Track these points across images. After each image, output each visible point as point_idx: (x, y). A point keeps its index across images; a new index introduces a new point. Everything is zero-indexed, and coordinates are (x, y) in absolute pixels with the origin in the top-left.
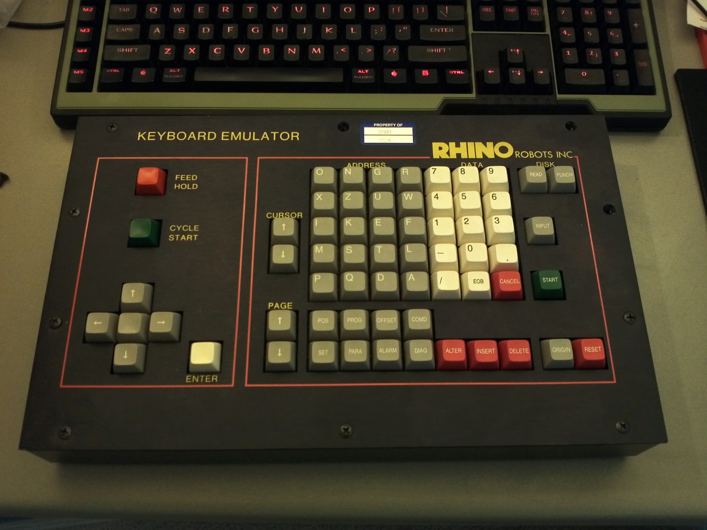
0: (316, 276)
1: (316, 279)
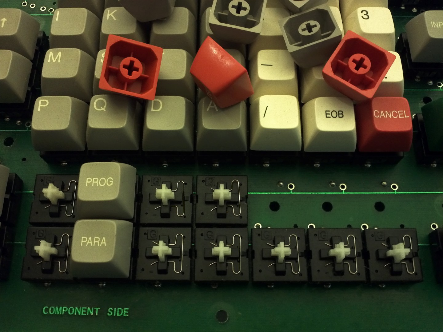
0: (40, 101)
1: (40, 105)
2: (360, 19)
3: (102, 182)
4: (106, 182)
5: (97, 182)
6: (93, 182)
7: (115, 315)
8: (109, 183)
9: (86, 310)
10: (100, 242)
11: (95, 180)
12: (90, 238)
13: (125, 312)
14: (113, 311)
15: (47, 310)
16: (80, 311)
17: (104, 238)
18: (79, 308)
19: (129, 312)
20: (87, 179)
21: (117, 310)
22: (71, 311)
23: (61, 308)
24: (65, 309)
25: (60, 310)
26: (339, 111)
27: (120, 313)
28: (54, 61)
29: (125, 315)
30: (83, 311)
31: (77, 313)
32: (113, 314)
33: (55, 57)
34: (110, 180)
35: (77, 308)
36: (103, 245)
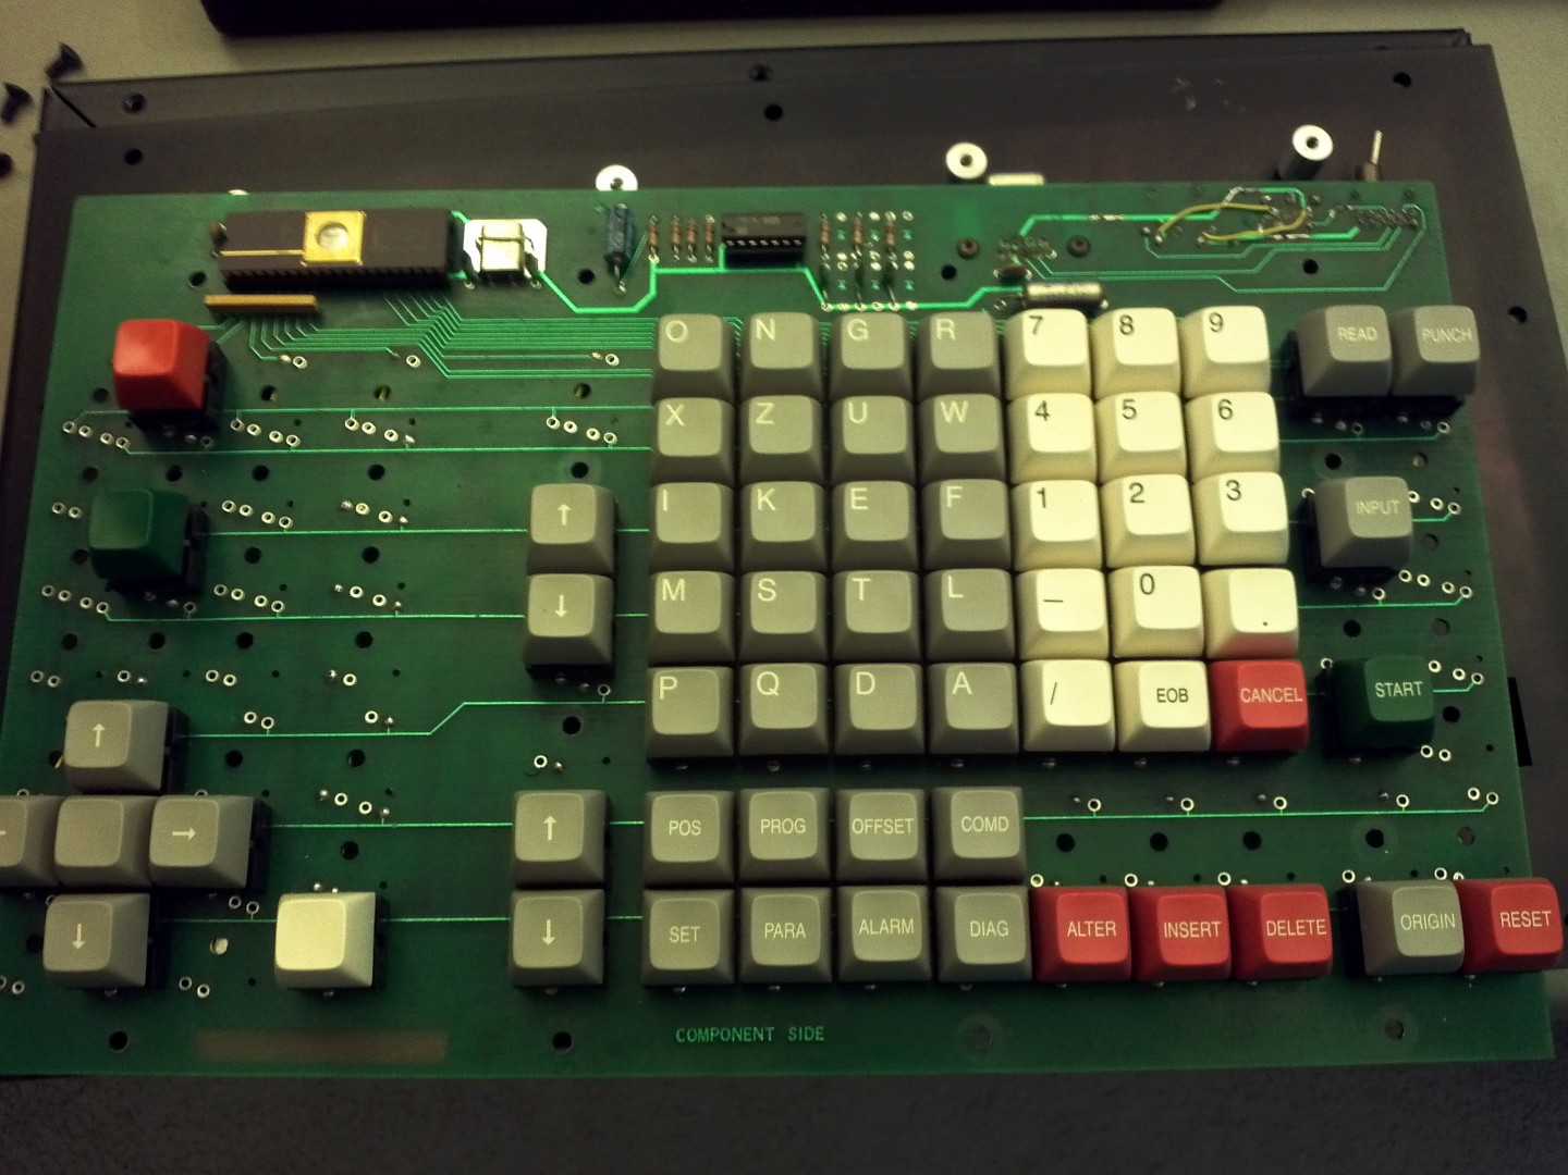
0: (663, 677)
1: (663, 688)
2: (1225, 501)
3: (788, 826)
4: (794, 826)
5: (778, 826)
6: (773, 827)
7: (800, 1038)
8: (801, 829)
9: (752, 1032)
10: (795, 931)
11: (776, 823)
12: (778, 925)
13: (817, 1033)
14: (797, 1033)
15: (683, 1035)
16: (741, 1035)
17: (801, 925)
18: (738, 1030)
19: (825, 1033)
20: (762, 821)
21: (803, 1030)
22: (725, 1034)
23: (707, 1030)
24: (715, 1032)
25: (708, 1034)
26: (1180, 690)
27: (809, 1035)
28: (673, 598)
29: (817, 1038)
30: (745, 1034)
31: (736, 1038)
32: (798, 1036)
33: (674, 589)
34: (800, 823)
35: (734, 1029)
36: (800, 936)
